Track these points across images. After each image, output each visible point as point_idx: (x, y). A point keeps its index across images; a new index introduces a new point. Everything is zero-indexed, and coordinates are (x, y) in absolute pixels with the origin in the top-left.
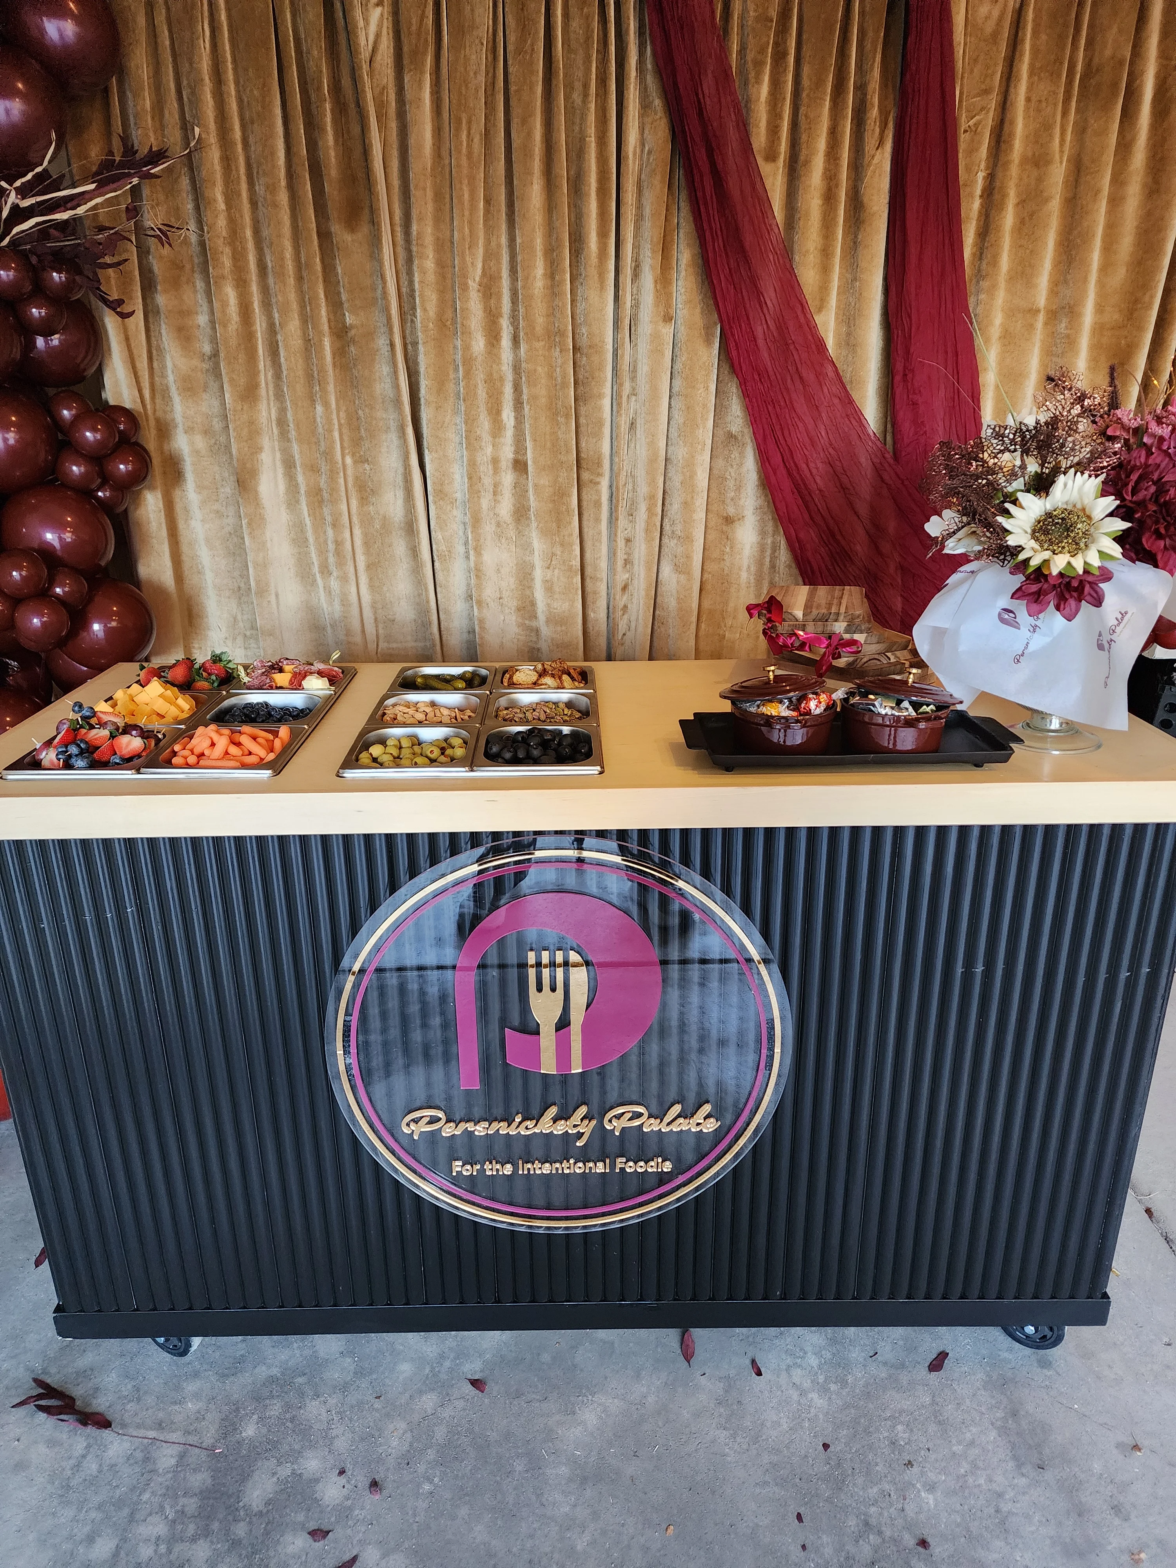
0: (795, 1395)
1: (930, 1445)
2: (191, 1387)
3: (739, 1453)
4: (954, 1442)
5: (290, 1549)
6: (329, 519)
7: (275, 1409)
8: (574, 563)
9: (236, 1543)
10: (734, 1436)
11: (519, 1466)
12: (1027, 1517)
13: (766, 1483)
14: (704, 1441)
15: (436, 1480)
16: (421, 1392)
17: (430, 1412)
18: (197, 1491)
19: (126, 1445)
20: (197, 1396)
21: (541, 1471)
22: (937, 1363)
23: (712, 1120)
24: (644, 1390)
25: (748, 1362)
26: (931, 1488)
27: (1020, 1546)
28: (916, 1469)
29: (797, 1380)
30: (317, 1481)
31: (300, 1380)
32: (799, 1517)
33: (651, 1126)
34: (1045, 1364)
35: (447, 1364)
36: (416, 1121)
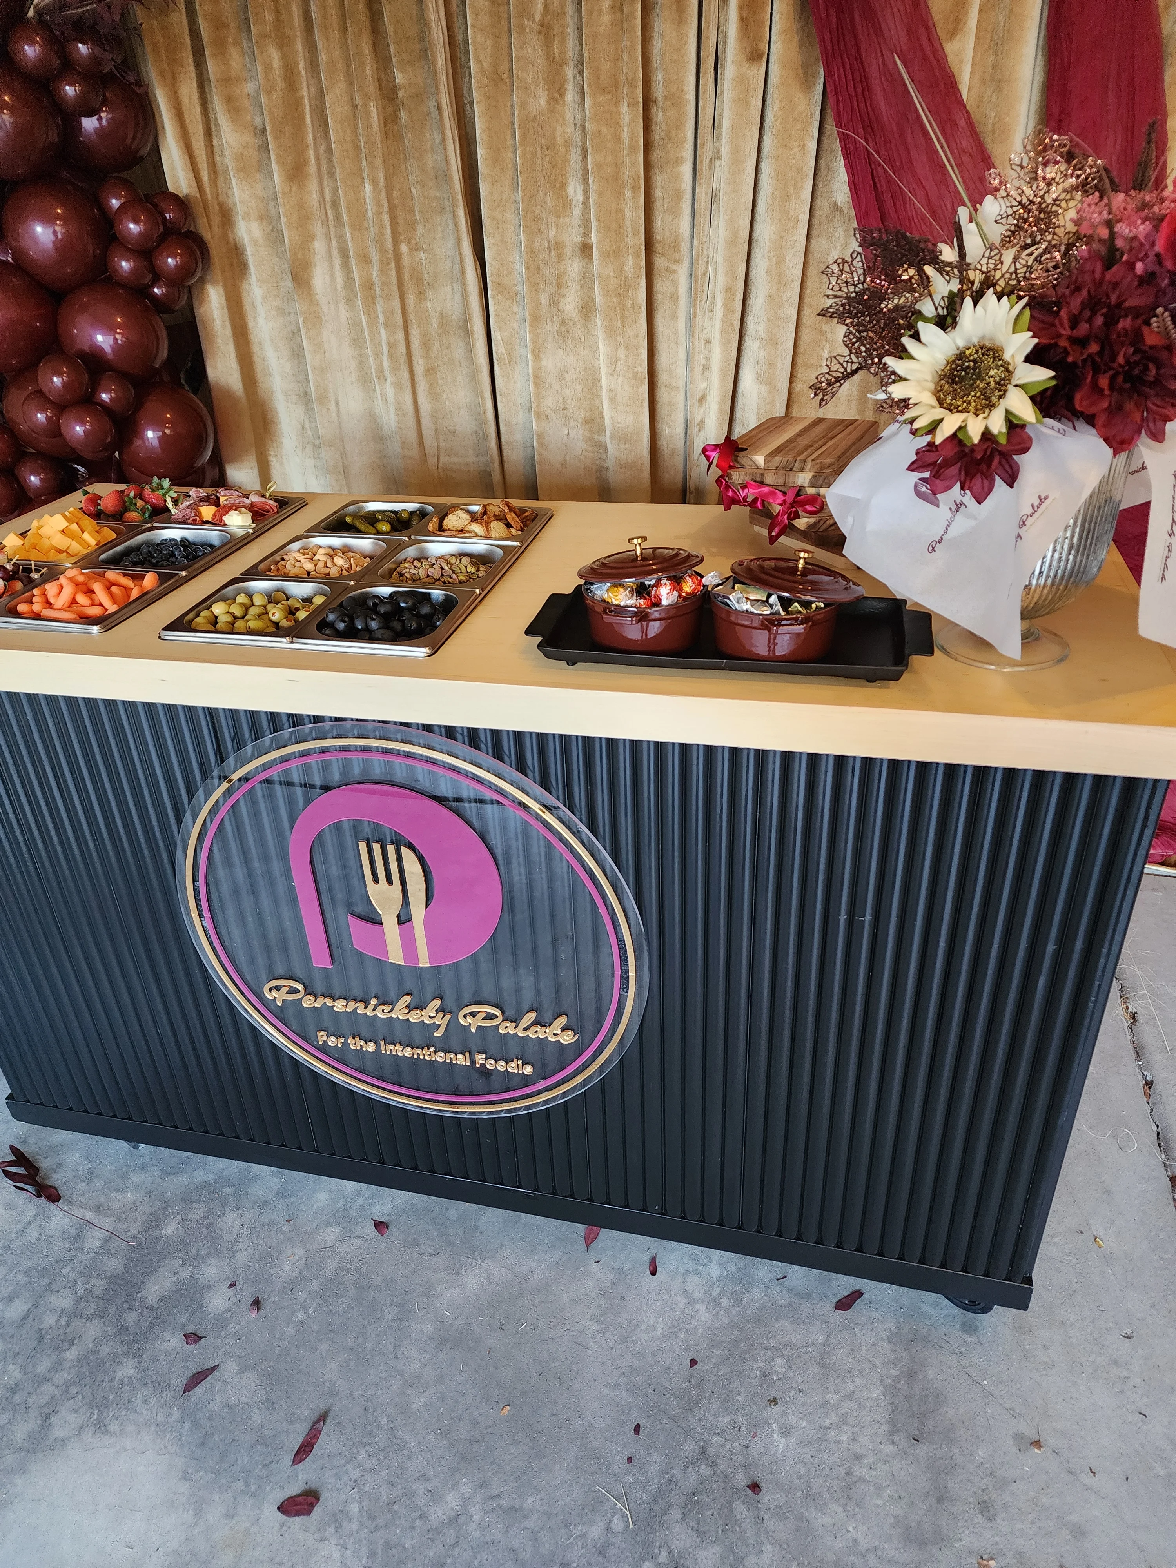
0: (682, 1302)
1: (803, 1387)
2: (135, 1178)
3: (603, 1348)
4: (831, 1388)
5: (166, 1346)
6: (381, 317)
7: (198, 1213)
8: (639, 369)
9: (123, 1330)
10: (603, 1331)
11: (389, 1314)
12: (879, 1488)
13: (618, 1386)
14: (573, 1329)
15: (311, 1311)
16: (328, 1224)
17: (329, 1244)
18: (108, 1274)
19: (67, 1220)
20: (137, 1188)
21: (407, 1324)
22: (845, 1304)
23: (570, 1033)
24: (534, 1265)
25: (647, 1258)
26: (786, 1431)
27: (859, 1516)
28: (777, 1409)
29: (690, 1287)
30: (209, 1288)
31: (228, 1190)
32: (637, 1429)
33: (507, 1028)
34: (969, 1328)
35: (361, 1201)
36: (278, 988)
